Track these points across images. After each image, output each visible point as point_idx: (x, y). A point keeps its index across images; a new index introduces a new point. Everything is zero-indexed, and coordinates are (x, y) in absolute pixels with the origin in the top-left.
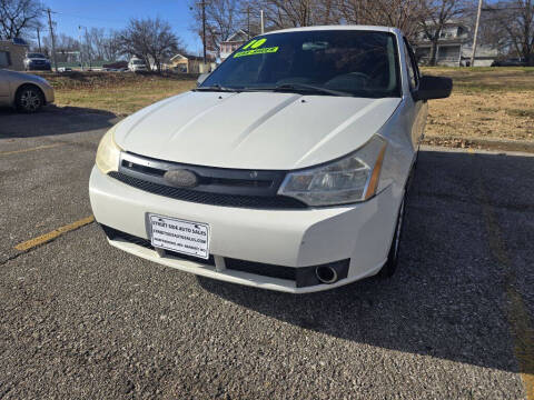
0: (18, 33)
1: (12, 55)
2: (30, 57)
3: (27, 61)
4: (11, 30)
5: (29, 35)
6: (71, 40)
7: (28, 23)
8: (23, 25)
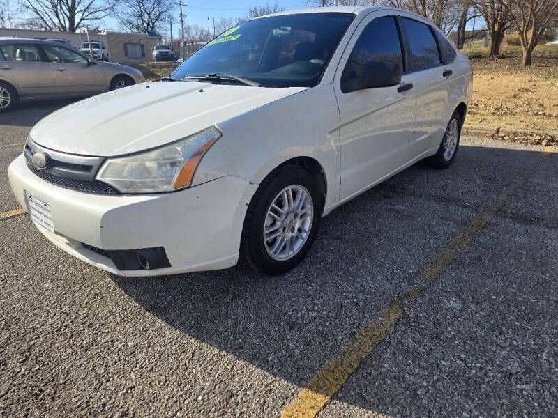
0: (153, 27)
1: (145, 47)
2: (157, 49)
3: (155, 53)
4: (148, 24)
5: (162, 28)
6: (202, 31)
7: (162, 17)
8: (158, 18)
